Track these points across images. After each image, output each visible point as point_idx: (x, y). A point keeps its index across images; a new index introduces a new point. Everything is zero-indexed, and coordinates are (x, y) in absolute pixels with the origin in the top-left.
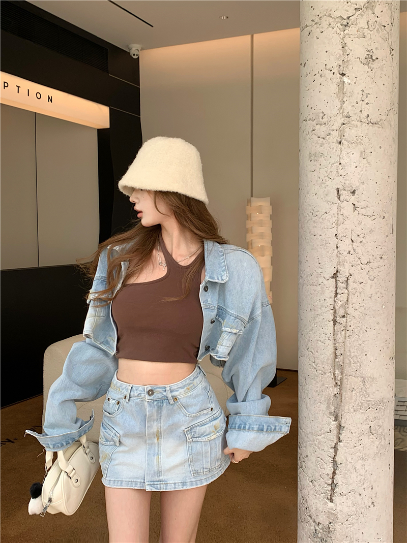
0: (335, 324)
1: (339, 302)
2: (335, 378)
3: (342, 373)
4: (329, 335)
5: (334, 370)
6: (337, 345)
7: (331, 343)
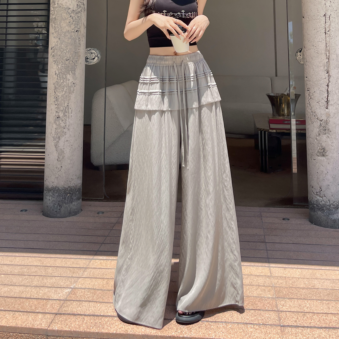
0: (325, 34)
1: (327, 25)
2: (326, 55)
3: (329, 53)
4: (323, 38)
5: (326, 52)
6: (327, 42)
7: (324, 41)
